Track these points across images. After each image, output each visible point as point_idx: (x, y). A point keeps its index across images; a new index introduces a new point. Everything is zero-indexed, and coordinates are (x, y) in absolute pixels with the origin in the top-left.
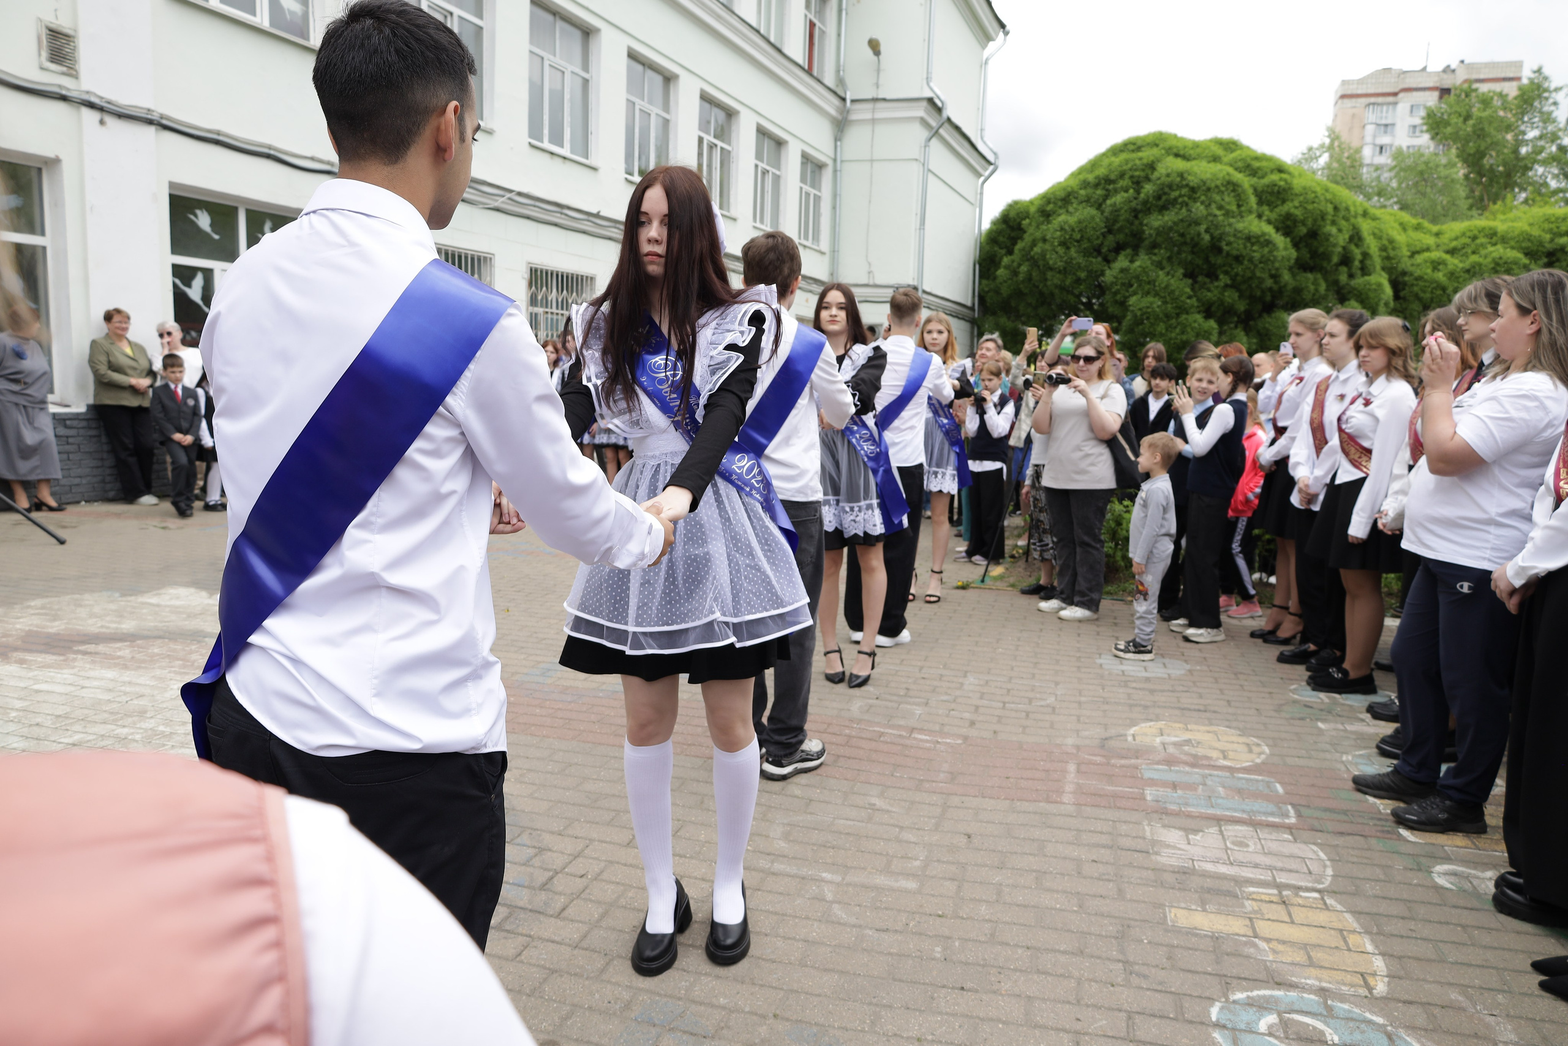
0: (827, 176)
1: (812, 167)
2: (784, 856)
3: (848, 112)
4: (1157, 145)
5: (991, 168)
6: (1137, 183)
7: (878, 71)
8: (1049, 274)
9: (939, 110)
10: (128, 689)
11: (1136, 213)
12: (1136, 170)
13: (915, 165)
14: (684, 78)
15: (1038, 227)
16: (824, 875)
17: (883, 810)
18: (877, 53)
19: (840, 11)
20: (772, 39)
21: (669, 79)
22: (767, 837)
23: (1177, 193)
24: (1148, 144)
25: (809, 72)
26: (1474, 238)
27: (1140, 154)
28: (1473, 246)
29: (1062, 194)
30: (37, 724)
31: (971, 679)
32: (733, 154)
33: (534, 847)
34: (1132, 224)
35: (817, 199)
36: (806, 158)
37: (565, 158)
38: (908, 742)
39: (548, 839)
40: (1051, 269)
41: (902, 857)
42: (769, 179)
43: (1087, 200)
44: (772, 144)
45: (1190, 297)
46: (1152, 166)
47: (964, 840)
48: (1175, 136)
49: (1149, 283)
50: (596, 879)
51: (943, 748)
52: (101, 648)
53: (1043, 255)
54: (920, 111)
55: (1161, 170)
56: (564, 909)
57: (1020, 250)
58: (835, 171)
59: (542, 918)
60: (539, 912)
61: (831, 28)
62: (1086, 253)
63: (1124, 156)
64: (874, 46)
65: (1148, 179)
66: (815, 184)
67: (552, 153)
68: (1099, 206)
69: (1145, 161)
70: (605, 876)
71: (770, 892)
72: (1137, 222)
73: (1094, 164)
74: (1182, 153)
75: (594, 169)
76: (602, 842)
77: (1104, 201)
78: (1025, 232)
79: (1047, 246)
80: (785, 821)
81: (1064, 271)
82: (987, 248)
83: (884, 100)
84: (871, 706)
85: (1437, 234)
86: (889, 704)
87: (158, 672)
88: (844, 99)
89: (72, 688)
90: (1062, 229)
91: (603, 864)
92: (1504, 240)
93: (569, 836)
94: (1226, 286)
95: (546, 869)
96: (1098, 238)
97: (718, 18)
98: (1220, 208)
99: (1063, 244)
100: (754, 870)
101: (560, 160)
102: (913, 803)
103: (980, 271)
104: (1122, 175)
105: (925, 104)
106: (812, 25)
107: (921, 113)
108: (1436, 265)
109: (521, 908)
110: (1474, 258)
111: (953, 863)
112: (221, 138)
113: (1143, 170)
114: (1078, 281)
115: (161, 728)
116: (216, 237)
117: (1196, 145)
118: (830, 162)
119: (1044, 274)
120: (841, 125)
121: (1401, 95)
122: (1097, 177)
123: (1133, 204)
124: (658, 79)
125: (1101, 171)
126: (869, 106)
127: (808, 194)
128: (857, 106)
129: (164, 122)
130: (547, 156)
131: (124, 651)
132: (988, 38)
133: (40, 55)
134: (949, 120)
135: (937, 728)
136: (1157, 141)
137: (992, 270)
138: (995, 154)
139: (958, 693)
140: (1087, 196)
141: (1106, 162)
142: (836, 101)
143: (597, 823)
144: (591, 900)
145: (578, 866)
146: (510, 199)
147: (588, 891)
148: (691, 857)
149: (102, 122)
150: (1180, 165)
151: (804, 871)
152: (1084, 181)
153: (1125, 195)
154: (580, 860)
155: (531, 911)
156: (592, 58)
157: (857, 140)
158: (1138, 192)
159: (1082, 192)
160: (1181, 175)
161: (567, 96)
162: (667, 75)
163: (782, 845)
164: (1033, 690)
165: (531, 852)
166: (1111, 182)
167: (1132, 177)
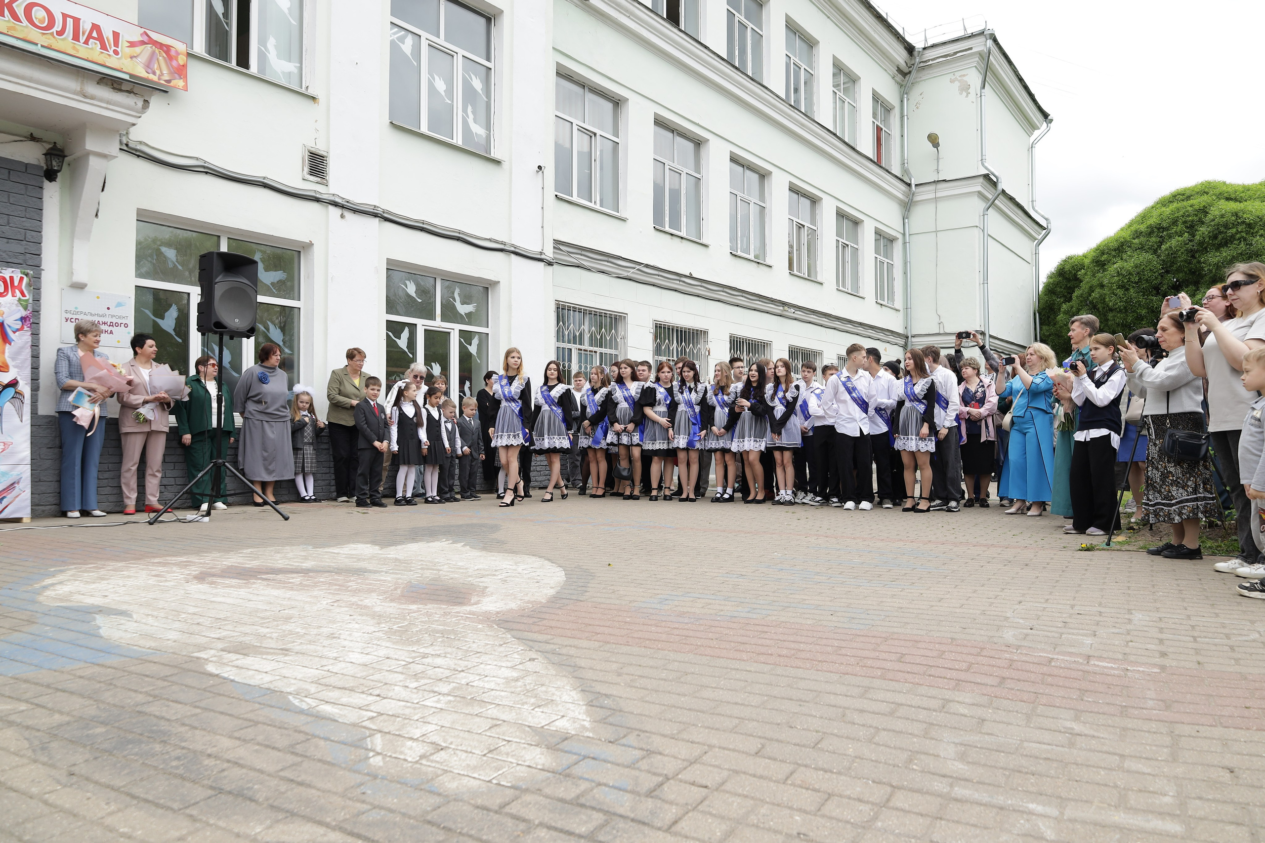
0: (898, 247)
1: (884, 240)
2: (966, 780)
3: (913, 194)
4: (1207, 193)
5: (1045, 231)
6: (1191, 228)
7: (938, 159)
8: (1110, 315)
9: (995, 184)
10: (285, 603)
11: (1192, 253)
12: (1189, 216)
13: (976, 230)
14: (776, 172)
15: (1094, 275)
16: (1032, 806)
17: (1085, 735)
18: (936, 145)
19: (902, 117)
20: (846, 140)
21: (763, 176)
22: (938, 756)
23: (1234, 230)
24: (1198, 193)
25: (878, 164)
27: (1191, 202)
29: (1116, 245)
30: (198, 624)
31: (1137, 616)
32: (818, 232)
33: (642, 749)
34: (1190, 263)
35: (890, 266)
36: (878, 233)
37: (682, 238)
38: (1087, 668)
39: (657, 742)
40: (1111, 310)
41: (1140, 791)
42: (848, 251)
43: (1142, 248)
44: (850, 224)
46: (1204, 211)
47: (1227, 775)
48: (1225, 183)
50: (717, 789)
51: (1137, 676)
52: (280, 577)
53: (1102, 298)
54: (978, 186)
55: (1214, 212)
56: (675, 822)
57: (1077, 296)
58: (905, 243)
59: (646, 830)
60: (644, 823)
61: (895, 131)
62: (1145, 292)
63: (1175, 205)
64: (934, 140)
65: (1202, 223)
66: (888, 254)
67: (672, 235)
68: (1155, 252)
69: (1197, 207)
70: (728, 786)
71: (958, 822)
72: (1195, 261)
73: (1143, 217)
74: (1233, 196)
75: (706, 246)
76: (724, 749)
77: (1160, 247)
78: (1081, 281)
79: (1106, 291)
80: (956, 741)
82: (1046, 298)
83: (944, 181)
84: (1027, 635)
86: (1049, 634)
87: (315, 593)
88: (909, 185)
89: (241, 601)
90: (1119, 274)
91: (725, 774)
93: (683, 740)
95: (655, 774)
96: (1156, 278)
97: (802, 126)
99: (1121, 287)
100: (927, 793)
101: (679, 240)
102: (1125, 729)
103: (1040, 319)
104: (1175, 222)
105: (981, 180)
106: (879, 130)
107: (979, 188)
109: (621, 816)
111: (1225, 802)
112: (425, 226)
113: (1196, 215)
115: (299, 630)
116: (420, 301)
117: (1246, 189)
118: (900, 236)
119: (1105, 315)
120: (907, 206)
122: (1150, 227)
123: (1189, 246)
124: (755, 177)
125: (1152, 221)
126: (932, 187)
127: (882, 263)
128: (921, 189)
129: (385, 215)
130: (669, 237)
131: (297, 579)
132: (1034, 127)
133: (303, 170)
134: (1003, 191)
135: (1120, 657)
136: (1205, 189)
137: (1052, 316)
138: (1046, 219)
139: (1129, 627)
140: (1140, 244)
141: (1155, 213)
142: (903, 187)
143: (717, 729)
144: (710, 814)
145: (695, 773)
146: (638, 270)
147: (707, 803)
148: (839, 773)
149: (342, 216)
150: (1233, 206)
151: (1000, 800)
152: (1136, 231)
153: (1180, 239)
154: (697, 766)
155: (633, 820)
156: (703, 162)
157: (921, 217)
158: (1193, 235)
159: (1136, 241)
160: (1236, 214)
161: (683, 192)
162: (762, 172)
163: (959, 767)
164: (1224, 627)
165: (638, 754)
166: (1164, 229)
167: (1185, 222)
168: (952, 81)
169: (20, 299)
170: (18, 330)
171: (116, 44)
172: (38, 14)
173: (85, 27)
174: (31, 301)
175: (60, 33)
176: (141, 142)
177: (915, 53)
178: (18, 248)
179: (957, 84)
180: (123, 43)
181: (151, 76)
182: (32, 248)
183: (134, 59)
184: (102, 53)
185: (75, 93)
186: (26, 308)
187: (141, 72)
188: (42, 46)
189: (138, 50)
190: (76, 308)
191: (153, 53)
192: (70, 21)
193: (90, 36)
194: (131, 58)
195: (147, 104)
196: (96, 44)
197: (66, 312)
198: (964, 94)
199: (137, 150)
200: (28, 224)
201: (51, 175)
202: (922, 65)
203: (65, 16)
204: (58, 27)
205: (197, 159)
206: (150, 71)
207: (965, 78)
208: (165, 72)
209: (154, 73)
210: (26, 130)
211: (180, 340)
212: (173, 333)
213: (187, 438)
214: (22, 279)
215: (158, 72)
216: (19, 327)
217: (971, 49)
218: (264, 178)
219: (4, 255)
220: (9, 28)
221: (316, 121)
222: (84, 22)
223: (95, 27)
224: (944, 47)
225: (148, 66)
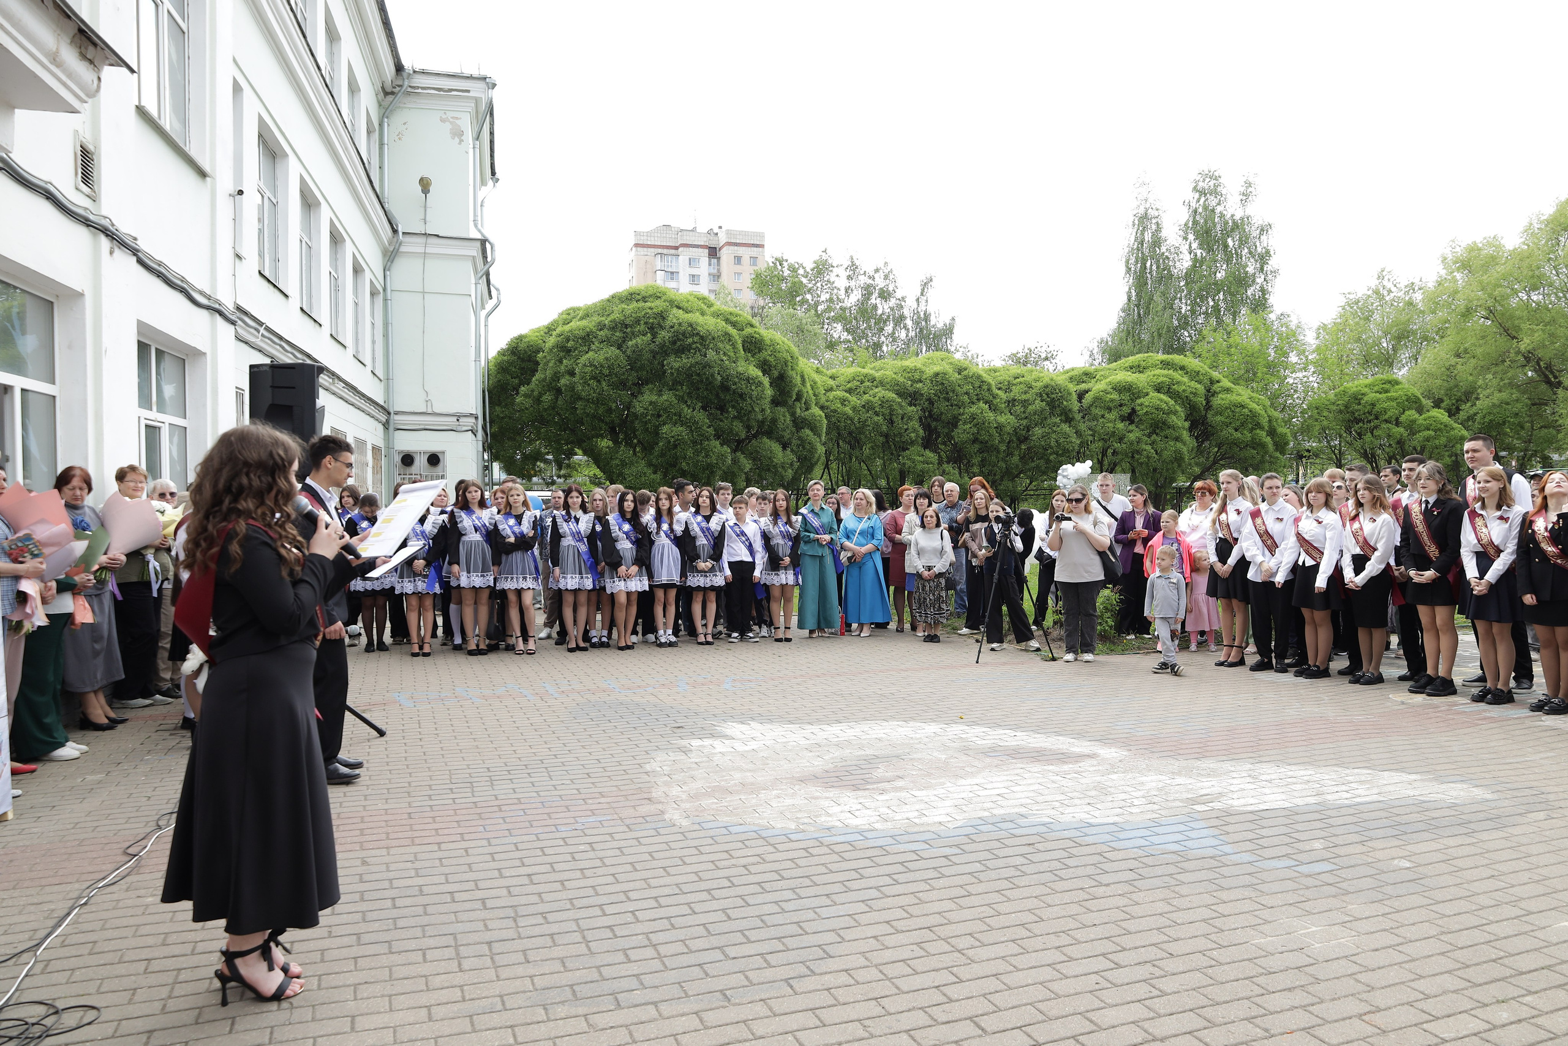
0: (380, 304)
1: (375, 291)
3: (400, 244)
6: (652, 329)
7: (426, 207)
8: (579, 405)
11: (654, 354)
12: (649, 318)
13: (468, 300)
14: (322, 204)
18: (427, 191)
19: (381, 144)
23: (690, 340)
24: (651, 296)
26: (862, 382)
27: (648, 304)
28: (862, 389)
29: (583, 334)
34: (653, 363)
35: (372, 327)
36: (371, 283)
37: (276, 287)
40: (580, 398)
43: (607, 341)
45: (709, 427)
46: (662, 316)
49: (675, 414)
54: (474, 251)
55: (671, 318)
58: (385, 300)
61: (375, 160)
62: (615, 387)
64: (425, 185)
65: (662, 328)
67: (269, 281)
68: (619, 347)
69: (654, 310)
72: (657, 362)
75: (285, 294)
77: (624, 342)
78: (542, 365)
79: (576, 380)
81: (598, 402)
83: (437, 236)
85: (833, 378)
88: (395, 231)
90: (590, 365)
92: (882, 383)
94: (735, 417)
96: (623, 374)
98: (725, 354)
99: (594, 378)
103: (491, 397)
104: (638, 321)
105: (478, 244)
107: (476, 253)
108: (843, 401)
110: (866, 397)
113: (655, 319)
114: (610, 411)
118: (382, 290)
120: (390, 256)
121: (681, 249)
122: (613, 321)
123: (652, 346)
126: (422, 240)
128: (408, 239)
130: (267, 284)
132: (484, 183)
133: (76, 173)
134: (492, 260)
137: (506, 398)
138: (498, 290)
140: (606, 337)
142: (390, 231)
149: (111, 252)
153: (644, 338)
156: (278, 183)
157: (406, 272)
158: (654, 336)
159: (601, 333)
166: (626, 326)
167: (646, 323)
168: (443, 120)
177: (405, 74)
179: (448, 126)
198: (457, 140)
202: (409, 90)
207: (457, 122)
217: (468, 91)
224: (437, 78)
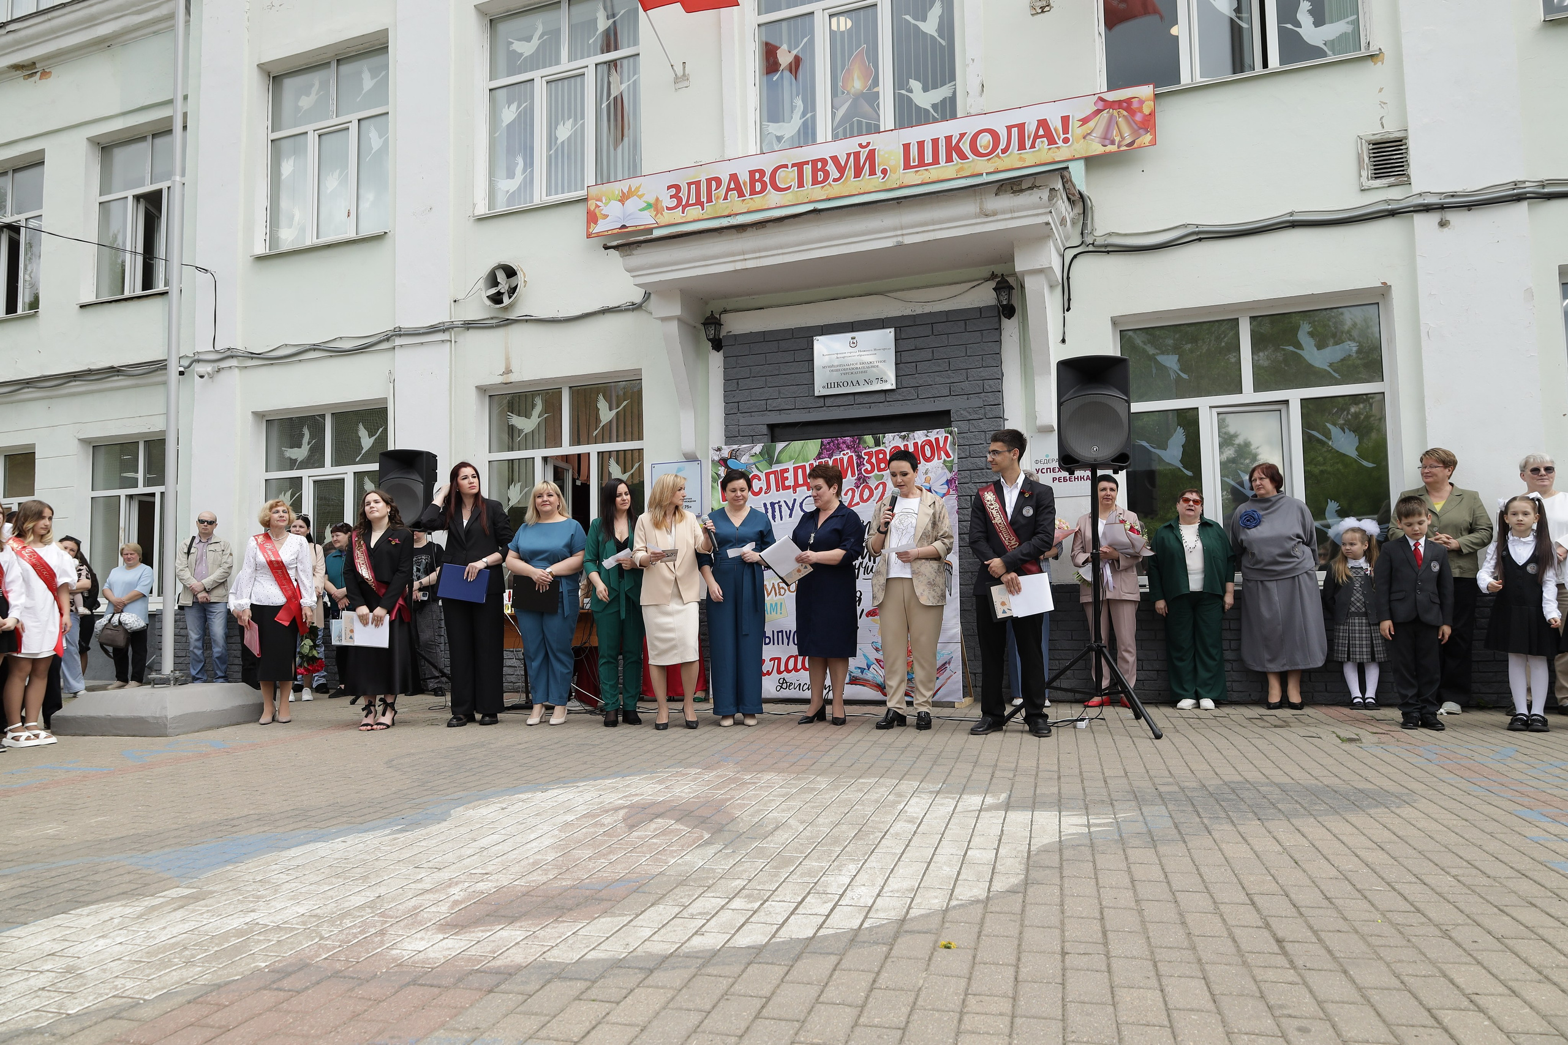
133: (1361, 176)
149: (1443, 224)
169: (945, 460)
170: (944, 495)
171: (1066, 130)
172: (985, 140)
173: (1030, 130)
174: (956, 461)
175: (1004, 151)
176: (1110, 234)
178: (976, 402)
180: (1074, 124)
181: (1112, 148)
182: (991, 399)
183: (1088, 137)
184: (1050, 149)
185: (976, 216)
186: (951, 470)
187: (1097, 149)
188: (987, 174)
189: (1091, 124)
190: (1047, 456)
191: (1111, 117)
192: (1015, 131)
193: (1037, 136)
194: (1084, 138)
195: (1054, 193)
196: (1042, 142)
197: (1037, 462)
199: (1106, 246)
200: (985, 373)
201: (1009, 311)
203: (1009, 128)
204: (1002, 145)
205: (1185, 226)
206: (1107, 142)
208: (1127, 133)
209: (1113, 143)
210: (986, 271)
211: (1189, 473)
212: (1180, 466)
213: (1161, 605)
214: (946, 438)
215: (1117, 139)
216: (945, 491)
218: (1291, 214)
219: (965, 413)
220: (958, 171)
221: (1381, 90)
222: (1029, 123)
223: (1043, 123)
225: (1106, 139)
